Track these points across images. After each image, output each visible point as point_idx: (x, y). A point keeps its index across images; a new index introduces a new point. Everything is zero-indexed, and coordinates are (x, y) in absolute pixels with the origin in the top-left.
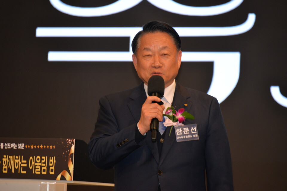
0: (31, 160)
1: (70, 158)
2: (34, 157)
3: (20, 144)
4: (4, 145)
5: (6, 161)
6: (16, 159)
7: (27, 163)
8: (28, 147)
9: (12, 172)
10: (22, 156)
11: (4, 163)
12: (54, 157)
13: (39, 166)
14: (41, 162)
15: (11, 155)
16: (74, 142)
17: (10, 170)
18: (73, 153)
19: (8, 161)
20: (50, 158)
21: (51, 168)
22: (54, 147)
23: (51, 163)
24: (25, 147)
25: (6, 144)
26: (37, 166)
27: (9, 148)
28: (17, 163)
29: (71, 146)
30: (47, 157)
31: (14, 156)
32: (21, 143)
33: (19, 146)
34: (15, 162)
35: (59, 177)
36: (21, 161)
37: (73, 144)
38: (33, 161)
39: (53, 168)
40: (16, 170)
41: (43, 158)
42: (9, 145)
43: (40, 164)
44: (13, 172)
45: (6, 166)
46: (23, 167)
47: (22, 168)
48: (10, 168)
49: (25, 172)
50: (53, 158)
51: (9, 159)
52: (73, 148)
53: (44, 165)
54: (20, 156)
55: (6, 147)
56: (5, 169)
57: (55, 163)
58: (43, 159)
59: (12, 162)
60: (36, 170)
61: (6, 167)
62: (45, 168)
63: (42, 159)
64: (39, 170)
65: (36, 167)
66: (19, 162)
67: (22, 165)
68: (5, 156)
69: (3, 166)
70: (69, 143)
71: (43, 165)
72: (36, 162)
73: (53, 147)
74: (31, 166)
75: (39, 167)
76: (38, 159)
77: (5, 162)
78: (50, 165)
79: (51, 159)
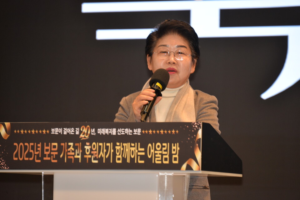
0: (150, 147)
1: (197, 145)
2: (154, 144)
3: (135, 129)
4: (117, 130)
5: (120, 149)
6: (131, 146)
7: (145, 151)
8: (145, 132)
9: (127, 162)
10: (139, 144)
11: (118, 152)
12: (178, 144)
13: (160, 154)
14: (161, 150)
15: (125, 143)
16: (201, 126)
17: (124, 160)
18: (200, 139)
19: (122, 149)
20: (173, 144)
21: (174, 156)
22: (177, 131)
23: (174, 150)
24: (141, 133)
25: (120, 129)
26: (157, 154)
27: (123, 134)
28: (133, 151)
29: (198, 130)
30: (168, 144)
31: (129, 143)
32: (137, 128)
33: (134, 131)
34: (130, 150)
35: (184, 166)
36: (137, 149)
37: (200, 128)
38: (152, 149)
39: (177, 156)
40: (132, 160)
41: (164, 144)
42: (123, 130)
43: (161, 152)
44: (129, 162)
45: (120, 155)
46: (141, 156)
47: (139, 157)
48: (125, 157)
49: (143, 162)
50: (176, 144)
51: (123, 147)
52: (200, 132)
53: (166, 153)
54: (136, 144)
55: (119, 133)
56: (119, 159)
57: (179, 151)
58: (164, 147)
59: (127, 150)
60: (156, 159)
61: (120, 157)
62: (167, 157)
64: (160, 159)
65: (156, 156)
66: (135, 150)
67: (139, 154)
68: (118, 144)
69: (116, 155)
70: (195, 127)
71: (164, 153)
72: (155, 150)
73: (175, 132)
74: (150, 155)
75: (160, 156)
76: (158, 146)
77: (118, 150)
78: (173, 152)
79: (174, 146)
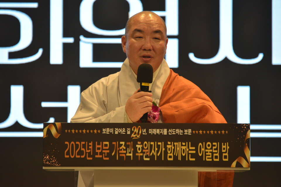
0: (200, 146)
1: (247, 144)
2: (204, 143)
3: (186, 130)
4: (168, 131)
5: (171, 148)
6: (182, 145)
7: (196, 150)
8: (195, 132)
9: (179, 159)
10: (190, 143)
11: (169, 150)
12: (228, 143)
13: (210, 152)
14: (212, 148)
15: (176, 142)
17: (175, 157)
19: (173, 148)
20: (223, 143)
21: (224, 154)
22: (227, 132)
23: (224, 149)
24: (192, 133)
25: (170, 130)
26: (208, 152)
27: (174, 134)
28: (184, 150)
29: (247, 131)
30: (219, 143)
31: (180, 143)
32: (187, 128)
33: (185, 132)
34: (181, 149)
35: (234, 164)
36: (188, 147)
37: (249, 129)
38: (203, 148)
39: (227, 154)
40: (183, 158)
41: (214, 144)
42: (174, 131)
43: (211, 151)
45: (171, 153)
46: (192, 154)
47: (190, 155)
48: (177, 155)
49: (194, 159)
50: (225, 144)
51: (174, 146)
52: (249, 133)
53: (216, 151)
54: (187, 143)
55: (170, 133)
56: (170, 157)
57: (228, 149)
58: (215, 146)
59: (178, 149)
60: (207, 157)
61: (172, 155)
62: (218, 155)
63: (213, 146)
64: (210, 157)
65: (207, 154)
66: (186, 149)
67: (190, 152)
68: (169, 143)
69: (168, 153)
70: (244, 128)
71: (214, 151)
72: (206, 148)
73: (225, 133)
74: (200, 153)
75: (211, 154)
76: (209, 145)
77: (169, 148)
78: (223, 151)
79: (224, 145)
